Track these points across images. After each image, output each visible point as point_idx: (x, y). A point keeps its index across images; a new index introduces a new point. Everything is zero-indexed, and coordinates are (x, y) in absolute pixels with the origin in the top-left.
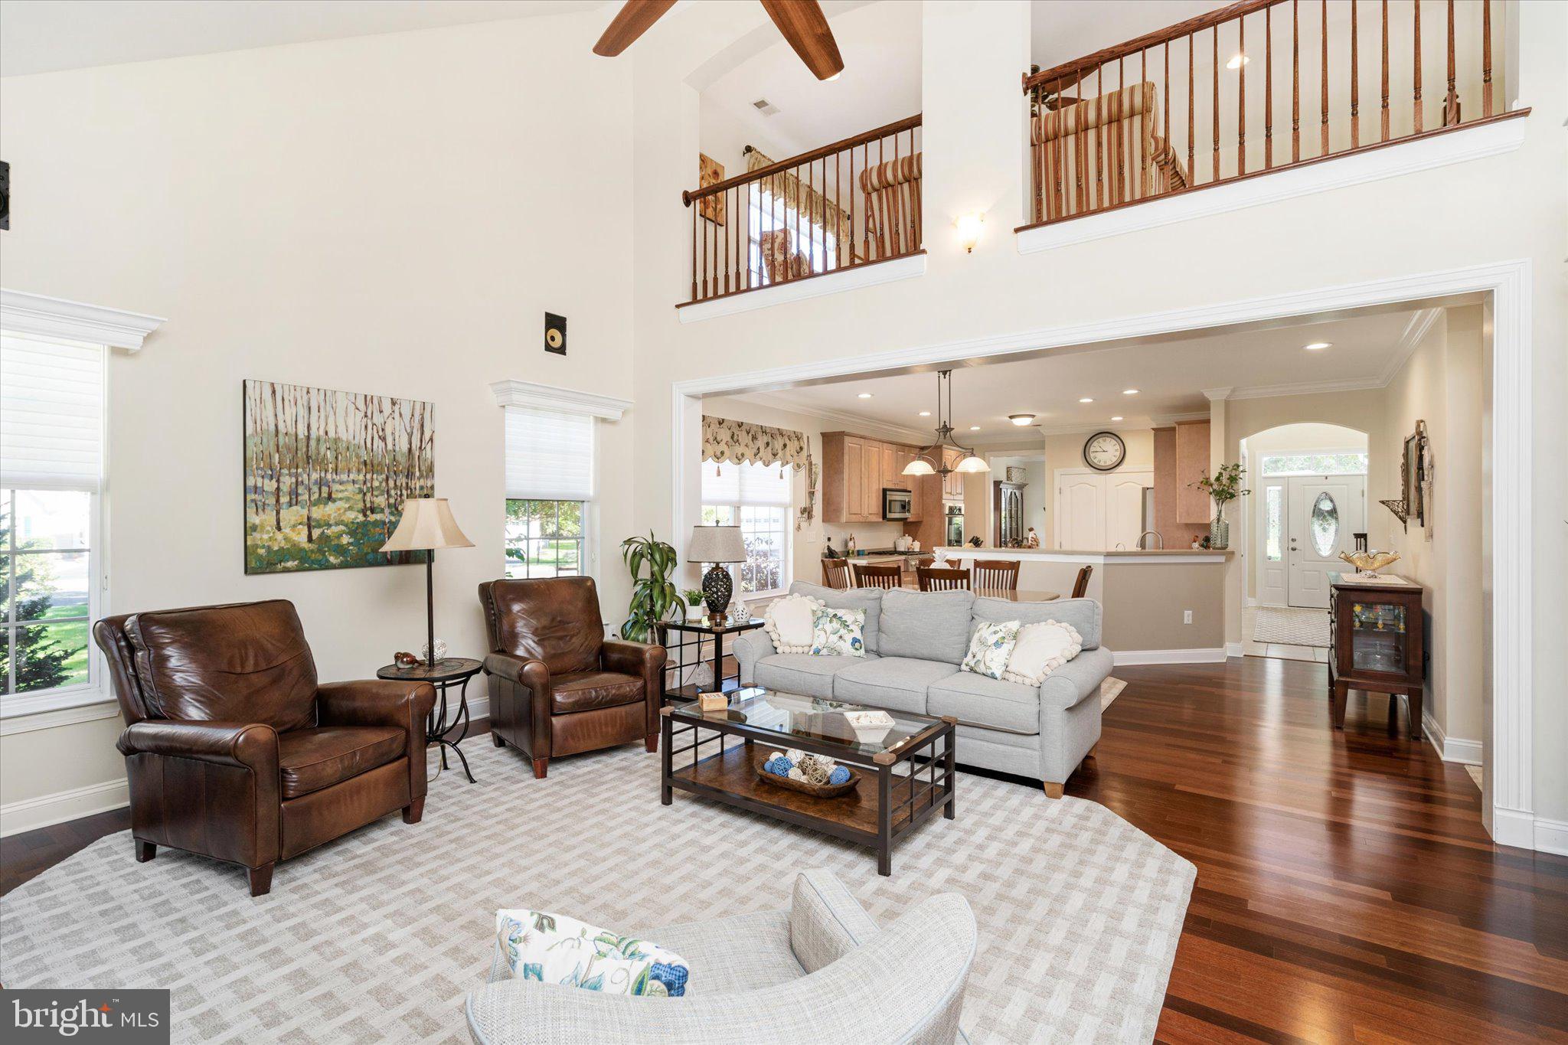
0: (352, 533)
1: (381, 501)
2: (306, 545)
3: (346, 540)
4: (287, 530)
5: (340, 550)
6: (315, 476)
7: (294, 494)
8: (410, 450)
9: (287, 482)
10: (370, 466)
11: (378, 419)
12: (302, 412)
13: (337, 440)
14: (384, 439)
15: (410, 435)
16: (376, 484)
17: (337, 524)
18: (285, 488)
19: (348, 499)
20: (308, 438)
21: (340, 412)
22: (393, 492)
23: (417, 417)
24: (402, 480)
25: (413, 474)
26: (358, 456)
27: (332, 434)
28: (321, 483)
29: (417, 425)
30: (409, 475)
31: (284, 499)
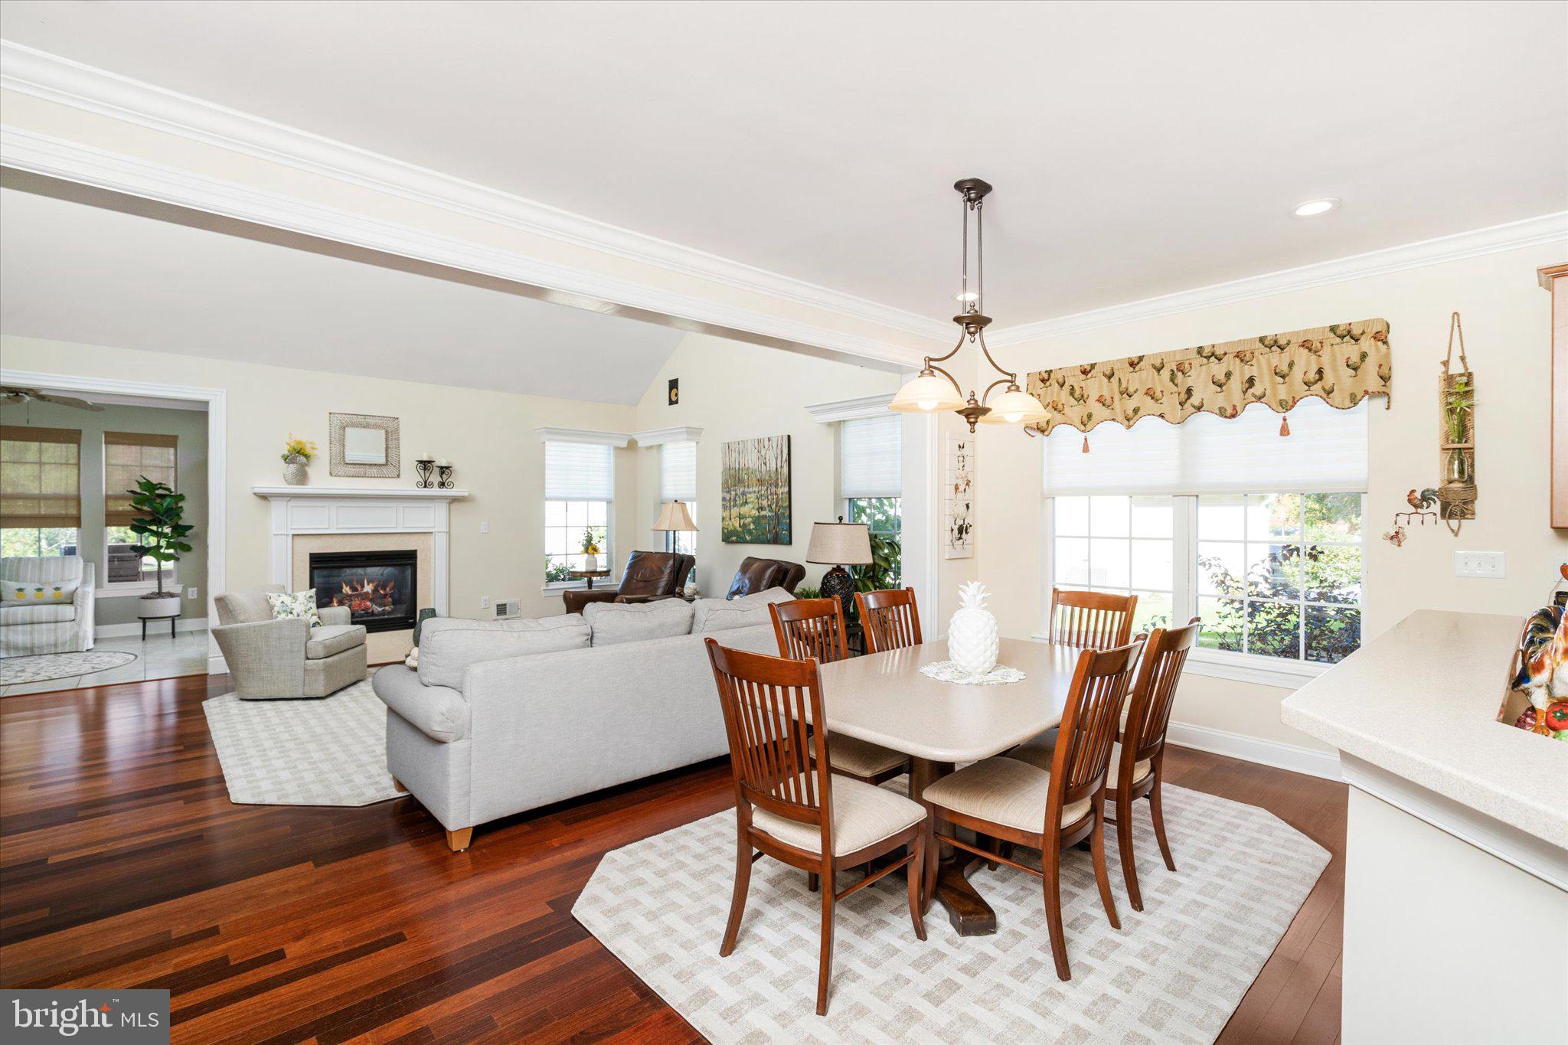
0: (754, 523)
1: (765, 503)
2: (739, 529)
3: (752, 526)
4: (733, 520)
5: (750, 532)
6: (741, 490)
7: (735, 500)
8: (777, 469)
9: (733, 493)
10: (760, 482)
11: (763, 453)
12: (737, 455)
13: (748, 468)
14: (765, 464)
15: (776, 459)
16: (763, 492)
17: (749, 517)
18: (732, 498)
19: (752, 502)
20: (739, 469)
21: (749, 451)
22: (770, 497)
23: (780, 446)
24: (773, 489)
25: (778, 484)
26: (756, 477)
27: (746, 466)
28: (744, 494)
29: (779, 452)
30: (777, 486)
31: (732, 504)
